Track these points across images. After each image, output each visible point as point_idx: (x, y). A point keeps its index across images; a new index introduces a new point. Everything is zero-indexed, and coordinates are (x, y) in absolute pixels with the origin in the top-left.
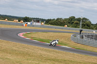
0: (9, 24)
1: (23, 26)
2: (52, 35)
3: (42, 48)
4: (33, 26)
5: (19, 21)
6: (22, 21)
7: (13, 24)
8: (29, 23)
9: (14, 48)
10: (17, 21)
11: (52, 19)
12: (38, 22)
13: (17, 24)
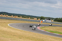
0: (31, 21)
1: (40, 22)
2: (59, 28)
3: (52, 36)
4: (46, 22)
5: (37, 19)
6: (39, 19)
7: (34, 21)
8: (44, 21)
9: (34, 36)
10: (36, 19)
11: (58, 18)
12: (50, 20)
13: (36, 21)
